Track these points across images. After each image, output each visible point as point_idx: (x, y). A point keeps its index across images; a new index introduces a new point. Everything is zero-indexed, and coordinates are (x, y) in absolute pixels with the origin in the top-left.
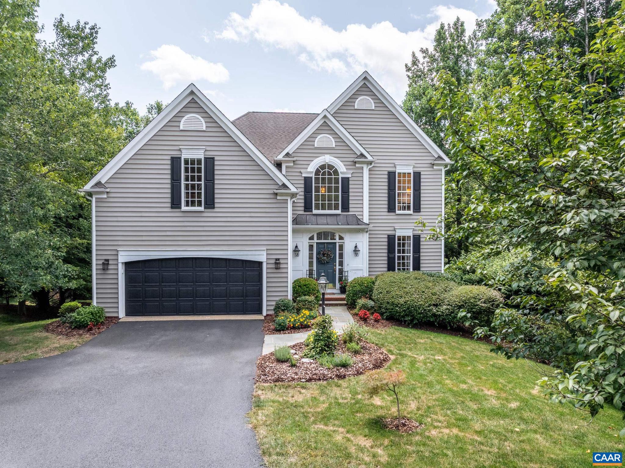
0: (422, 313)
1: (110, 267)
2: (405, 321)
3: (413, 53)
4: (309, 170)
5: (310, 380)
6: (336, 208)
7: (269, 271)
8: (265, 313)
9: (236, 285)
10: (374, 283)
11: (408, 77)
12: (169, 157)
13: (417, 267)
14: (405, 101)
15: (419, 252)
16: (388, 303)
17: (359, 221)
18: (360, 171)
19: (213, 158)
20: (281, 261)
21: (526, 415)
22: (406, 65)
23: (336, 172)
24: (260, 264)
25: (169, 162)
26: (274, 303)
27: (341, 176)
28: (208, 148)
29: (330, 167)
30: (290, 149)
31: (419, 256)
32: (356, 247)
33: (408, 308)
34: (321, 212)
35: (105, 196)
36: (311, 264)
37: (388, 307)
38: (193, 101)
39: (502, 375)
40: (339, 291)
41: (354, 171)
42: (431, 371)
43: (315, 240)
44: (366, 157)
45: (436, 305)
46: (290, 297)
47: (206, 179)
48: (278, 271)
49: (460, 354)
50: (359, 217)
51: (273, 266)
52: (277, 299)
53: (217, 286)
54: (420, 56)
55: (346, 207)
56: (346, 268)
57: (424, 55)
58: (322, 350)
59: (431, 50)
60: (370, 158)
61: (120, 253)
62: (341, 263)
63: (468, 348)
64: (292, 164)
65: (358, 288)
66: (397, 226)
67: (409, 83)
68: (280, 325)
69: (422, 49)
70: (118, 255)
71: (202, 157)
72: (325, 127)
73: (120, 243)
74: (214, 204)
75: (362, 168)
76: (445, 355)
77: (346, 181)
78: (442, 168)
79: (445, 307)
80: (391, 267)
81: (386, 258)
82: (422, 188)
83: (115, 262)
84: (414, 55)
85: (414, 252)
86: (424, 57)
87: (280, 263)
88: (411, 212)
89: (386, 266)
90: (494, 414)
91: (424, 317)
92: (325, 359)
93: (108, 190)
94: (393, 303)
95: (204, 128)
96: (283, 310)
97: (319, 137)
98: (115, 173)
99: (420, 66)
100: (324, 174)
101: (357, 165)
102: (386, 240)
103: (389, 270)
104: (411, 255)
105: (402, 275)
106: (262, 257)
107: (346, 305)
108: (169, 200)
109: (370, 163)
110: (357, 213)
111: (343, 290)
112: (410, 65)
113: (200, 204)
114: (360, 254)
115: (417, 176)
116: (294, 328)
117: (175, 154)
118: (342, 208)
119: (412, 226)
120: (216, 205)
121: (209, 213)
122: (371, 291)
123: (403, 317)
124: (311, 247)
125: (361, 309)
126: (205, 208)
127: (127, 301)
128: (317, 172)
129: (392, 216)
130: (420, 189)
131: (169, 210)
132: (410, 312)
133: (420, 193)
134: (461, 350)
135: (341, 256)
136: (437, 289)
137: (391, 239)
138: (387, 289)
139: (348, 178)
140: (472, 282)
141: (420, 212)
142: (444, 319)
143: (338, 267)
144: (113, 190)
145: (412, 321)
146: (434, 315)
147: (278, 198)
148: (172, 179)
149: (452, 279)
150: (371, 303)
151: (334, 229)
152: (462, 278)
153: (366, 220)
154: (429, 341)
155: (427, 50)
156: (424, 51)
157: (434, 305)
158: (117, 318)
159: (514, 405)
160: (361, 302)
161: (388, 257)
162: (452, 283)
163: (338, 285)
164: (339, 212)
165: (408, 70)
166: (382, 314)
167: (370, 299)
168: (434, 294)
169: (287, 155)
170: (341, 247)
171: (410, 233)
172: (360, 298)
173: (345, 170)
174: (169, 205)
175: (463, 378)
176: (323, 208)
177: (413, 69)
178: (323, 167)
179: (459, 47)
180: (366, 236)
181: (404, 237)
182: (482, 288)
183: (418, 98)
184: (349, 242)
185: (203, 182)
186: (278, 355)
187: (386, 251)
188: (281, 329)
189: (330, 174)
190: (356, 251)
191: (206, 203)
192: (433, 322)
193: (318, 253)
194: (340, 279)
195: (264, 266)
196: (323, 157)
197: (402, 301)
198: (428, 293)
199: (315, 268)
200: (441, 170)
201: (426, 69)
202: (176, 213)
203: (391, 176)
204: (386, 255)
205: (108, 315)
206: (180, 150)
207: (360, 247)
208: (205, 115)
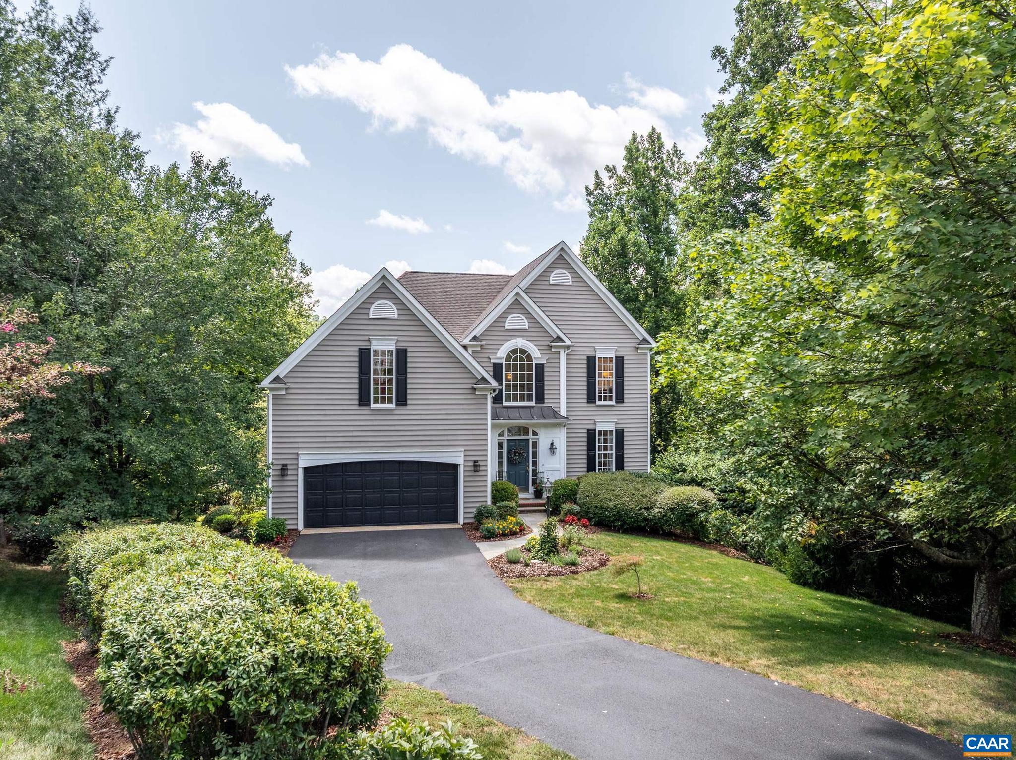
0: (632, 517)
1: (289, 473)
2: (615, 527)
3: (597, 172)
4: (498, 355)
5: (549, 575)
6: (530, 399)
7: (467, 474)
8: (461, 521)
9: (429, 491)
10: (578, 486)
11: (589, 202)
12: (357, 349)
13: (620, 466)
14: (588, 238)
15: (623, 449)
16: (596, 507)
17: (555, 415)
18: (556, 356)
19: (406, 350)
20: (481, 463)
21: (735, 590)
22: (587, 188)
23: (529, 358)
24: (455, 467)
25: (357, 354)
26: (474, 510)
27: (534, 362)
28: (401, 339)
29: (523, 352)
30: (477, 332)
31: (623, 453)
32: (552, 444)
33: (618, 512)
34: (512, 403)
35: (284, 392)
36: (500, 463)
37: (597, 511)
38: (384, 286)
39: (717, 569)
40: (532, 496)
41: (550, 356)
42: (653, 568)
43: (506, 437)
44: (563, 341)
45: (647, 509)
46: (489, 502)
47: (397, 373)
48: (477, 474)
49: (676, 555)
50: (556, 409)
51: (472, 469)
52: (478, 505)
53: (407, 492)
54: (605, 176)
55: (540, 398)
56: (540, 469)
57: (610, 174)
58: (549, 552)
59: (620, 171)
60: (568, 342)
61: (301, 457)
62: (535, 463)
63: (682, 550)
64: (479, 349)
65: (561, 491)
66: (597, 419)
67: (589, 210)
68: (489, 532)
69: (607, 166)
70: (297, 459)
71: (394, 348)
72: (517, 306)
73: (300, 445)
74: (406, 400)
75: (559, 353)
76: (661, 555)
77: (540, 368)
78: (648, 352)
79: (657, 510)
80: (591, 467)
81: (585, 457)
82: (625, 375)
83: (295, 467)
84: (597, 175)
85: (616, 449)
86: (611, 178)
87: (479, 465)
88: (613, 403)
89: (585, 465)
90: (710, 590)
91: (634, 522)
92: (554, 559)
93: (288, 385)
94: (602, 507)
95: (396, 317)
96: (487, 517)
97: (510, 317)
98: (296, 366)
99: (606, 190)
100: (516, 359)
101: (553, 350)
102: (586, 435)
103: (588, 471)
104: (614, 452)
105: (606, 476)
106: (458, 458)
107: (545, 511)
108: (357, 397)
109: (568, 347)
110: (553, 405)
111: (538, 494)
112: (592, 187)
113: (390, 401)
114: (557, 451)
115: (620, 361)
116: (505, 535)
117: (364, 344)
118: (537, 399)
119: (614, 419)
120: (409, 402)
121: (401, 411)
122: (576, 494)
123: (613, 521)
124: (500, 445)
125: (566, 514)
126: (397, 405)
127: (305, 510)
128: (508, 358)
129: (591, 408)
130: (623, 377)
131: (357, 407)
132: (621, 516)
133: (623, 381)
134: (677, 552)
135: (535, 455)
136: (647, 491)
137: (591, 435)
138: (595, 492)
139: (543, 365)
140: (681, 482)
141: (623, 402)
142: (655, 523)
143: (531, 468)
144: (292, 386)
145: (622, 526)
146: (646, 519)
147: (477, 393)
148: (361, 372)
149: (662, 480)
150: (577, 508)
151: (527, 424)
152: (672, 480)
153: (563, 413)
154: (643, 545)
155: (614, 167)
156: (611, 170)
157: (645, 508)
158: (296, 530)
159: (727, 586)
160: (566, 506)
161: (588, 455)
162: (663, 484)
163: (532, 489)
164: (533, 403)
165: (590, 193)
166: (590, 519)
167: (575, 503)
168: (644, 496)
169: (475, 338)
170: (535, 445)
171: (612, 427)
172: (564, 502)
173: (540, 356)
174: (357, 402)
175: (683, 571)
176: (515, 399)
177: (596, 193)
178: (514, 351)
179: (656, 168)
180: (564, 431)
181: (605, 432)
182: (695, 489)
183: (605, 235)
184: (544, 439)
185: (394, 377)
186: (510, 556)
187: (585, 448)
188: (490, 536)
189: (522, 359)
190: (552, 448)
191: (397, 400)
192: (645, 527)
193: (509, 452)
194: (534, 482)
195: (462, 470)
196: (514, 341)
197: (611, 504)
198: (638, 495)
199: (505, 470)
200: (646, 354)
201: (613, 192)
202: (364, 411)
203: (591, 362)
204: (585, 452)
205: (289, 527)
206: (369, 340)
207: (556, 445)
208: (398, 302)
